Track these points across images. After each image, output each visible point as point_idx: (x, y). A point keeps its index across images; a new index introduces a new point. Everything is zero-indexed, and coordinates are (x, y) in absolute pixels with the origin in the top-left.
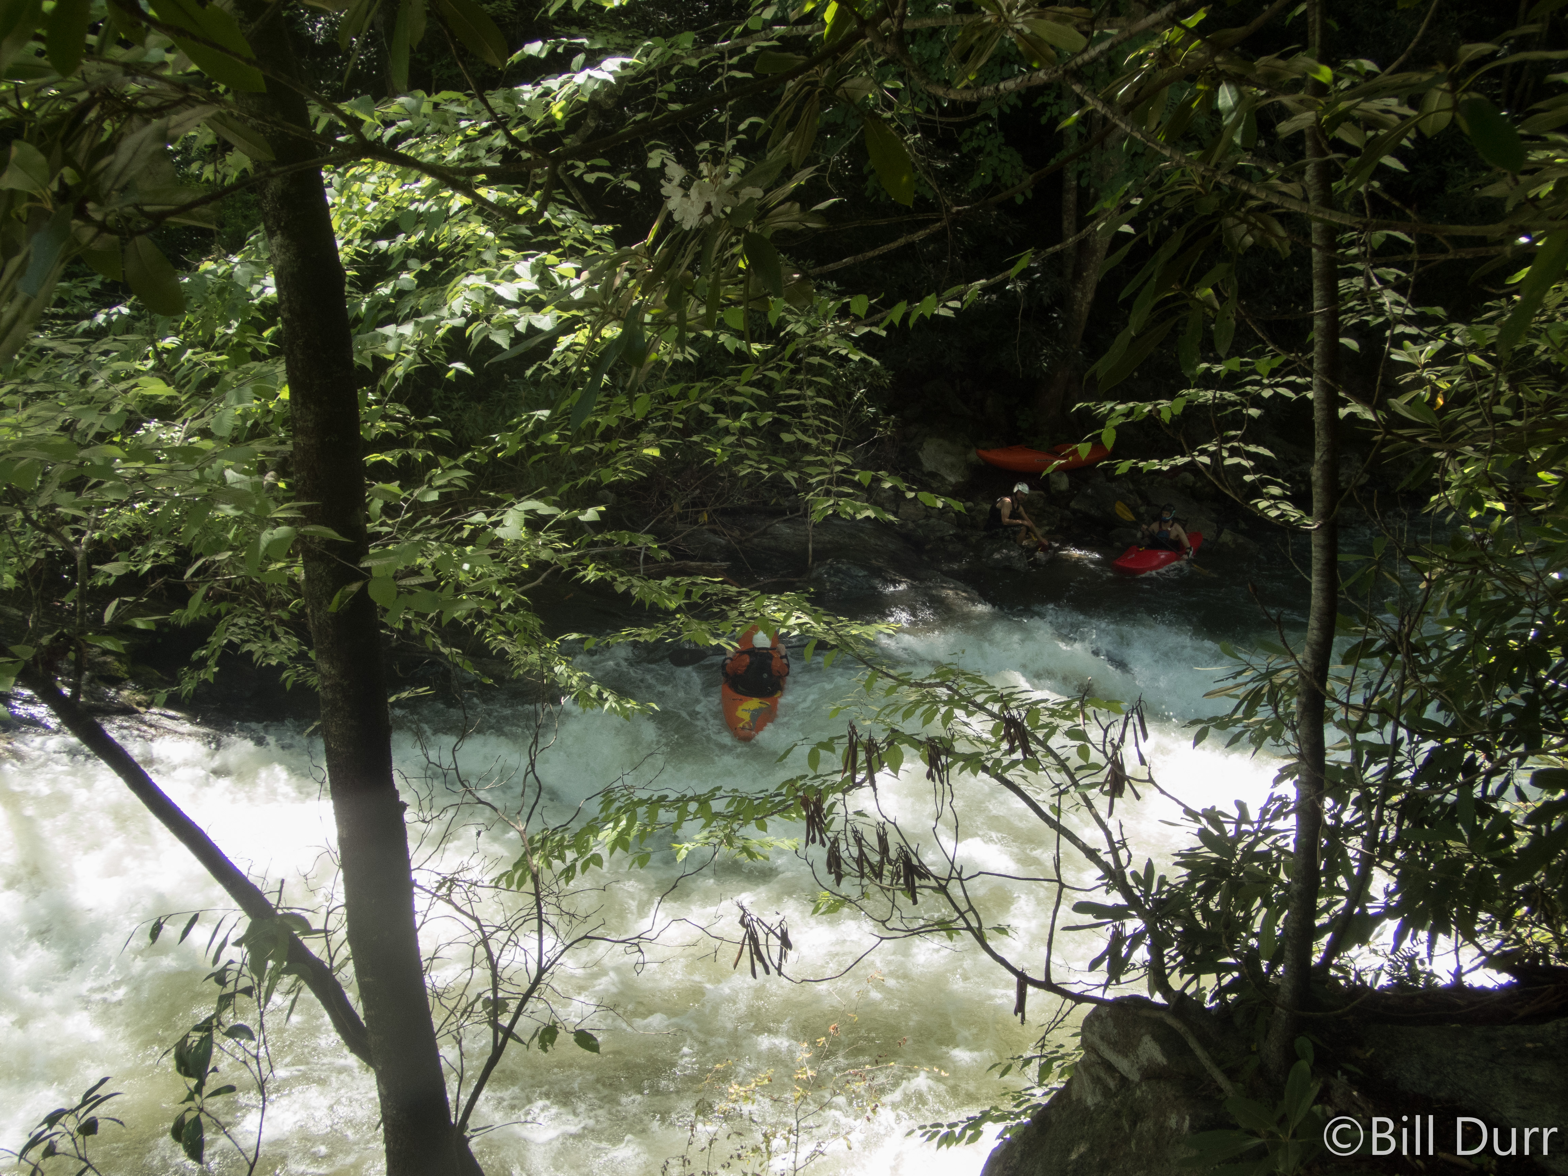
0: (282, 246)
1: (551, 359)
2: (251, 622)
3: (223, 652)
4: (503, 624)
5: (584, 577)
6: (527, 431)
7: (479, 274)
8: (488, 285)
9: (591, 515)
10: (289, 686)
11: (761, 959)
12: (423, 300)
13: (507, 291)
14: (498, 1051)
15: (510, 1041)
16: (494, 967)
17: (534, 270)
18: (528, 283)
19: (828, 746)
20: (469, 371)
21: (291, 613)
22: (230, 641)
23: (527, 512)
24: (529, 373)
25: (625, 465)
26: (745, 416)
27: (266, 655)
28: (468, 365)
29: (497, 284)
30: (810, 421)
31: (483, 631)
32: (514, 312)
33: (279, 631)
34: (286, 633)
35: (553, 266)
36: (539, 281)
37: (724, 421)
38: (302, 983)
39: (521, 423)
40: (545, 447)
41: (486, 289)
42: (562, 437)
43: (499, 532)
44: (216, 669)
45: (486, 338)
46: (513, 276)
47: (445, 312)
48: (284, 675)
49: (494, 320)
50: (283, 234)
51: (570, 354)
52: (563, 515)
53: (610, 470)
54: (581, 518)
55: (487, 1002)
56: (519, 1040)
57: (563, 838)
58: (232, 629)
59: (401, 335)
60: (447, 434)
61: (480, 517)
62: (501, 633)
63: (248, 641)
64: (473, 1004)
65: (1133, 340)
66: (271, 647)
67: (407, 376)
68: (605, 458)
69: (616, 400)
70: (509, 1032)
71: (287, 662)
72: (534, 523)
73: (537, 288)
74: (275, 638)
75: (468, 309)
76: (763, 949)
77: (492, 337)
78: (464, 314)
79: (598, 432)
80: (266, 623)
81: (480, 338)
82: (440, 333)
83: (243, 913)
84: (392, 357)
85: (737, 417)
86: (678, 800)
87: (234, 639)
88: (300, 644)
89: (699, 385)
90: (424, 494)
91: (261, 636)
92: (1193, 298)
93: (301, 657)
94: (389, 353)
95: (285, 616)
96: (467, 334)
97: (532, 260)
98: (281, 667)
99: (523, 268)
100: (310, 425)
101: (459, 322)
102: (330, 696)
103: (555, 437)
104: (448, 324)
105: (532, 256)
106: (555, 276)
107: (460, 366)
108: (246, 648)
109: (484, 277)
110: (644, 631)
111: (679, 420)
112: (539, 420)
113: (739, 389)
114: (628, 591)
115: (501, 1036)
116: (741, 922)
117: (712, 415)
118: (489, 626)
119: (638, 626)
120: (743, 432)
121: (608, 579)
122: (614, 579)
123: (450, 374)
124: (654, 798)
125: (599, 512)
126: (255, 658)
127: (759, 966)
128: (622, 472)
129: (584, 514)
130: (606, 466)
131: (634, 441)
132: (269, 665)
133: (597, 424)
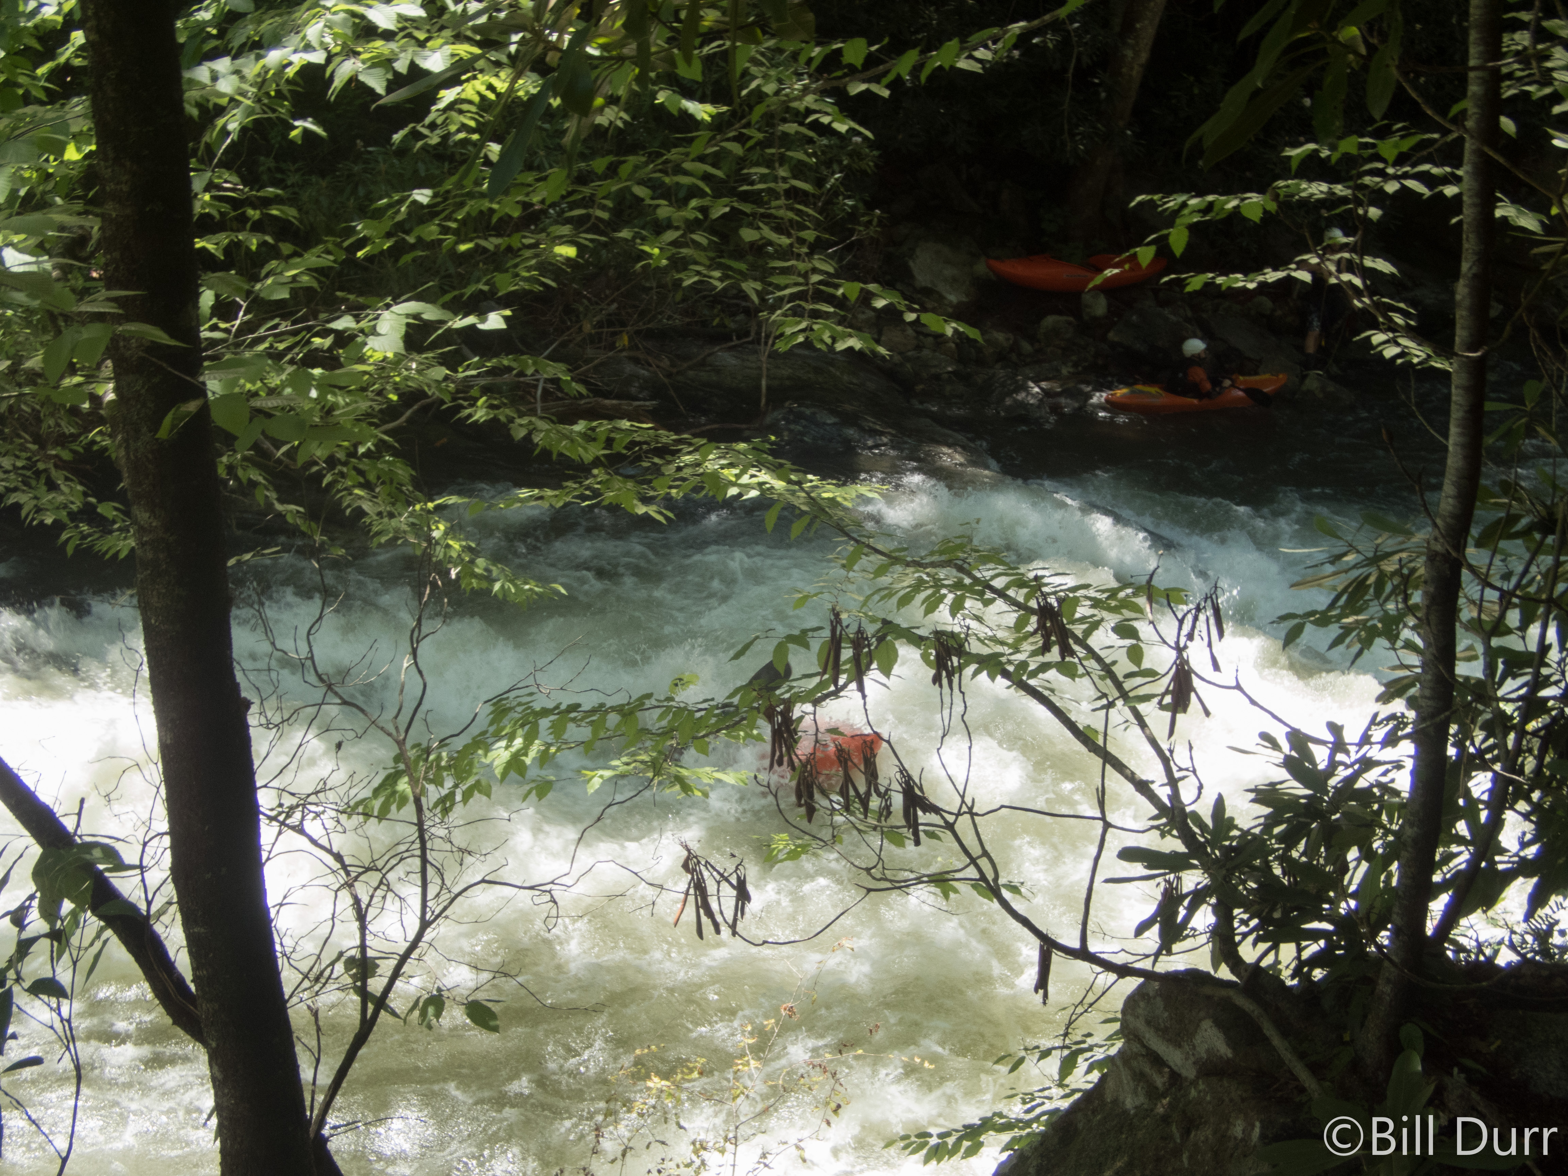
1: (428, 120)
2: (20, 463)
4: (361, 473)
5: (470, 416)
6: (398, 218)
8: (357, 8)
9: (495, 322)
10: (69, 551)
11: (710, 914)
12: (264, 27)
13: (382, 16)
14: (367, 1026)
15: (383, 1013)
16: (361, 917)
18: (411, 6)
19: (800, 640)
20: (321, 132)
21: (75, 451)
23: (408, 316)
25: (529, 269)
26: (694, 203)
27: (39, 509)
28: (318, 122)
29: (368, 6)
30: (781, 213)
31: (335, 482)
32: (391, 45)
33: (58, 476)
34: (68, 479)
37: (665, 211)
38: (109, 933)
39: (391, 205)
41: (355, 16)
42: (446, 230)
43: (372, 342)
45: (354, 79)
48: (63, 537)
49: (365, 56)
51: (454, 114)
52: (458, 322)
53: (507, 277)
54: (482, 327)
55: (351, 963)
56: (394, 1014)
59: (236, 73)
60: (291, 212)
61: (346, 322)
62: (361, 486)
63: (16, 490)
64: (332, 965)
65: (1257, 92)
66: (46, 499)
67: (244, 131)
68: (503, 258)
70: (381, 1002)
71: (66, 519)
72: (417, 331)
73: (422, 13)
74: (52, 486)
75: (328, 40)
77: (362, 78)
78: (324, 46)
79: (493, 222)
80: (41, 466)
81: (347, 78)
82: (291, 72)
83: (32, 841)
84: (224, 101)
85: (682, 203)
86: (593, 711)
88: (85, 495)
89: (632, 160)
90: (270, 289)
91: (33, 483)
92: (1335, 40)
93: (85, 514)
94: (222, 95)
95: (66, 456)
96: (328, 73)
98: (59, 526)
100: (125, 188)
101: (318, 57)
102: (150, 555)
103: (435, 227)
104: (299, 59)
107: (309, 124)
108: (13, 499)
110: (549, 492)
111: (603, 208)
112: (415, 202)
113: (687, 165)
114: (528, 438)
115: (371, 1007)
116: (685, 866)
117: (648, 201)
118: (342, 475)
119: (540, 486)
120: (692, 225)
121: (503, 419)
122: (511, 420)
123: (294, 133)
124: (563, 707)
125: (504, 317)
126: (23, 513)
128: (524, 279)
129: (485, 321)
130: (503, 270)
131: (542, 236)
132: (42, 523)
133: (491, 212)
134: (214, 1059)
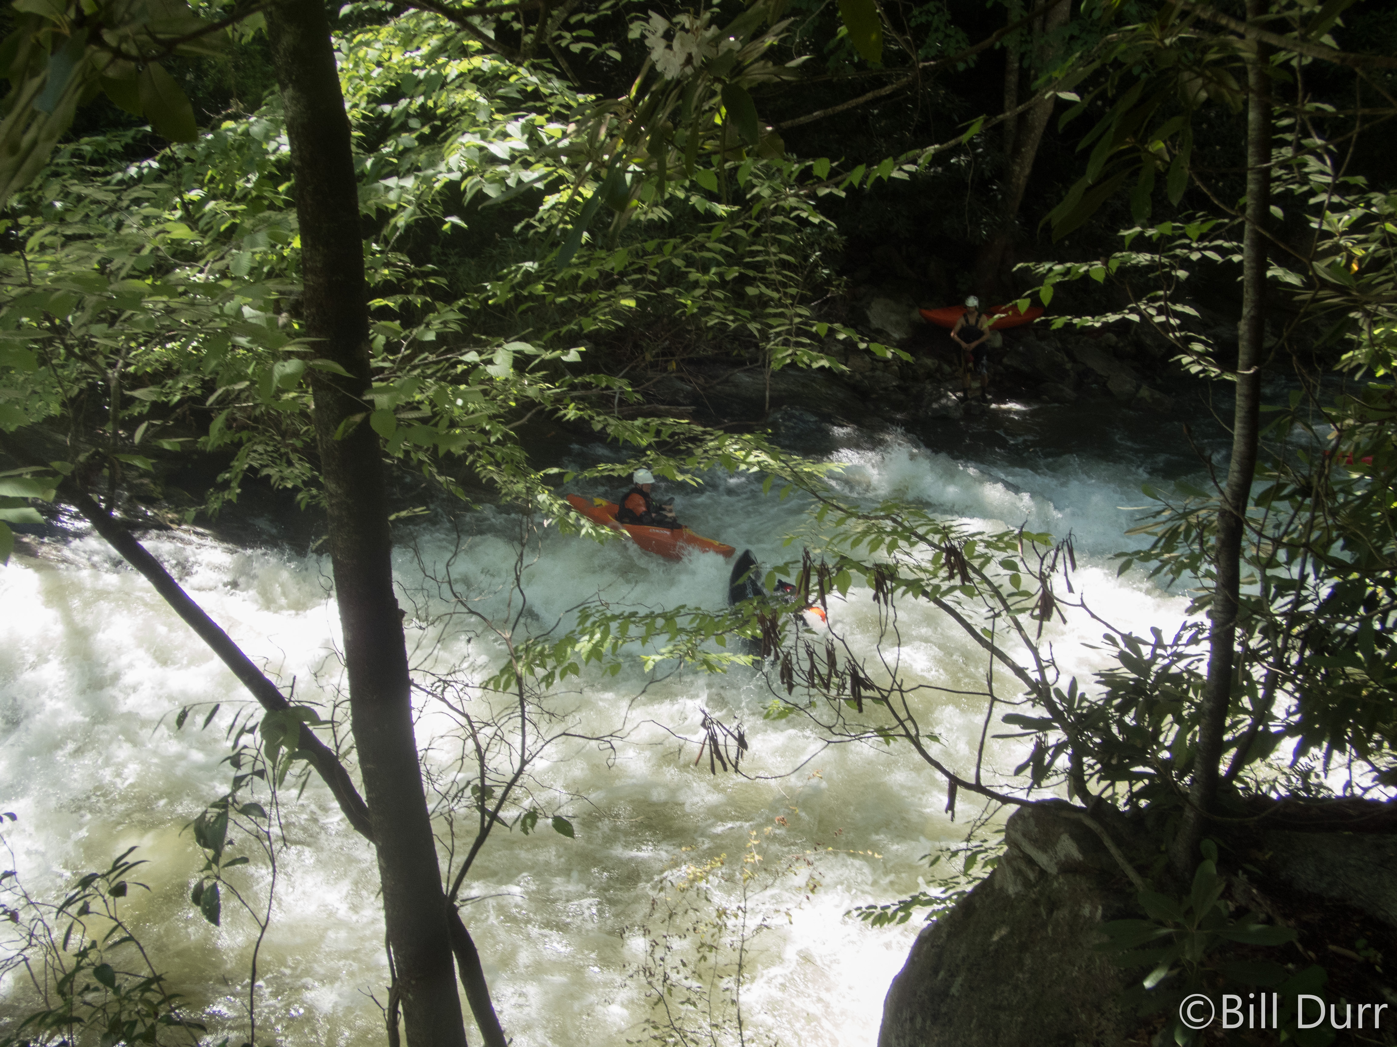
0: (293, 98)
1: (537, 217)
2: (269, 449)
4: (492, 455)
5: (565, 415)
6: (515, 281)
7: (474, 133)
8: (483, 143)
9: (573, 356)
10: (303, 506)
11: (720, 757)
12: (422, 157)
13: (499, 149)
14: (484, 832)
15: (495, 823)
16: (482, 759)
17: (524, 129)
18: (519, 142)
20: (464, 225)
21: (304, 442)
22: (251, 466)
23: (515, 352)
24: (517, 228)
25: (605, 315)
26: (713, 270)
27: (282, 479)
28: (462, 219)
29: (491, 142)
30: (773, 276)
31: (474, 462)
32: (505, 168)
33: (294, 457)
34: (300, 459)
35: (542, 127)
36: (529, 141)
37: (694, 275)
38: (311, 767)
39: (510, 273)
40: (532, 297)
41: (481, 149)
42: (547, 288)
43: (490, 369)
44: (238, 491)
45: (480, 191)
46: (505, 135)
47: (442, 167)
48: (299, 496)
49: (487, 175)
50: (294, 88)
51: (555, 212)
52: (548, 355)
53: (590, 320)
54: (564, 359)
55: (475, 788)
56: (504, 824)
57: (544, 649)
58: (253, 454)
59: (402, 187)
60: (443, 281)
61: (472, 357)
62: (491, 464)
63: (267, 466)
64: (463, 790)
65: (1089, 188)
66: (287, 472)
67: (408, 227)
68: (586, 308)
69: (596, 255)
70: (494, 816)
71: (301, 485)
72: (521, 362)
73: (526, 147)
74: (290, 464)
75: (463, 165)
76: (722, 749)
77: (485, 190)
78: (460, 169)
79: (580, 283)
80: (283, 450)
81: (474, 191)
82: (438, 186)
83: (259, 705)
84: (394, 207)
85: (705, 270)
86: (646, 617)
87: (255, 464)
88: (312, 470)
89: (672, 241)
90: (423, 333)
91: (278, 462)
92: (1146, 151)
93: (312, 482)
94: (392, 203)
95: (299, 444)
96: (462, 188)
97: (522, 121)
98: (296, 489)
99: (514, 128)
100: (319, 265)
101: (456, 176)
102: (336, 513)
103: (541, 287)
104: (444, 178)
105: (523, 117)
106: (543, 136)
107: (455, 220)
108: (265, 472)
109: (478, 136)
110: (618, 466)
111: (653, 273)
112: (527, 271)
113: (708, 245)
114: (604, 429)
115: (487, 818)
116: (703, 724)
117: (684, 269)
118: (480, 457)
119: (613, 463)
120: (712, 285)
121: (587, 417)
122: (592, 418)
123: (446, 227)
124: (626, 614)
125: (580, 352)
126: (272, 481)
127: (718, 763)
128: (601, 321)
129: (566, 354)
130: (587, 315)
131: (612, 292)
132: (285, 488)
133: (578, 276)
134: (381, 853)
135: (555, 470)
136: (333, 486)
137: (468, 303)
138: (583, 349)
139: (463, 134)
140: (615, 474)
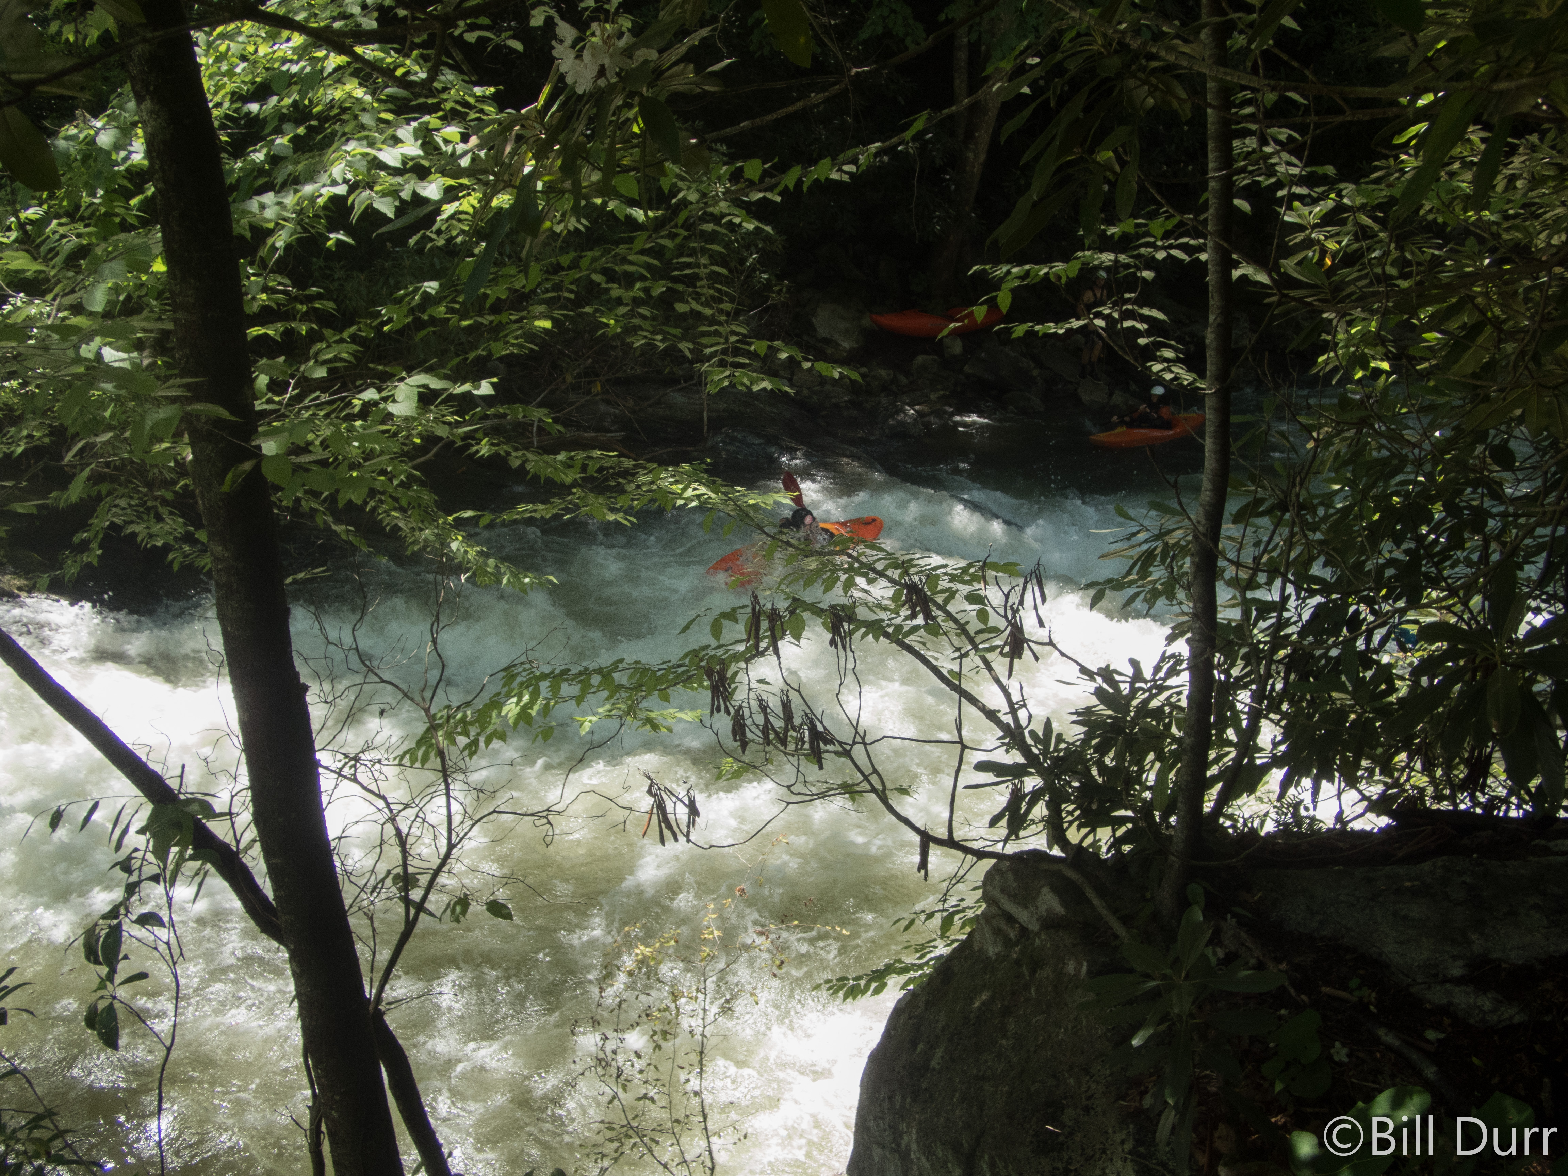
0: (152, 111)
1: (435, 228)
2: (134, 502)
3: (107, 536)
4: (396, 500)
5: (477, 451)
6: (413, 304)
7: (359, 139)
8: (370, 151)
9: (485, 388)
10: (176, 567)
11: (669, 827)
12: (300, 167)
13: (390, 156)
14: (410, 925)
15: (422, 915)
16: (403, 844)
17: (417, 134)
18: (412, 149)
19: (731, 615)
20: (351, 242)
21: (175, 492)
22: (112, 523)
23: (419, 386)
24: (412, 241)
25: (516, 338)
26: (638, 285)
27: (151, 536)
28: (348, 234)
29: (379, 150)
30: (705, 290)
31: (374, 509)
32: (399, 179)
33: (164, 511)
34: (171, 513)
35: (438, 130)
36: (423, 146)
37: (616, 291)
38: (209, 866)
39: (407, 294)
40: (433, 321)
41: (368, 155)
42: (451, 310)
43: (392, 408)
44: (99, 552)
45: (370, 207)
46: (396, 141)
47: (324, 178)
48: (171, 556)
49: (377, 187)
50: (152, 99)
51: (454, 223)
52: (457, 389)
53: (500, 343)
54: (475, 392)
55: (397, 878)
56: (431, 914)
57: (466, 716)
58: (114, 510)
59: (279, 203)
60: (330, 305)
61: (370, 394)
62: (395, 509)
63: (132, 522)
64: (383, 881)
65: (1035, 204)
66: (156, 528)
67: (288, 247)
68: (496, 331)
69: (504, 271)
70: (420, 907)
71: (172, 542)
72: (426, 398)
73: (421, 153)
74: (159, 519)
75: (349, 176)
76: (671, 817)
77: (376, 206)
78: (346, 181)
79: (488, 304)
80: (150, 504)
81: (364, 206)
82: (321, 202)
83: (145, 799)
84: (271, 225)
85: (630, 285)
86: (580, 674)
87: (117, 521)
88: (186, 525)
89: (590, 254)
90: (311, 369)
91: (145, 517)
92: (1095, 162)
93: (187, 537)
94: (269, 221)
95: (169, 496)
96: (350, 202)
97: (414, 124)
98: (167, 548)
99: (405, 132)
100: (191, 299)
101: (342, 190)
102: (224, 579)
103: (442, 309)
104: (328, 192)
105: (415, 119)
106: (439, 141)
107: (341, 236)
108: (130, 529)
109: (365, 142)
110: (541, 507)
111: (570, 291)
112: (426, 292)
113: (631, 257)
114: (522, 466)
115: (412, 911)
116: (649, 792)
117: (604, 285)
118: (382, 502)
119: (533, 503)
120: (636, 302)
121: (502, 453)
122: (508, 454)
123: (329, 243)
124: (557, 672)
125: (492, 384)
126: (139, 539)
127: (667, 833)
128: (513, 345)
129: (478, 387)
130: (497, 340)
131: (524, 313)
132: (154, 546)
133: (486, 296)
134: (294, 957)
135: (469, 514)
136: (220, 549)
137: (360, 330)
138: (495, 380)
139: (348, 140)
140: (538, 516)
